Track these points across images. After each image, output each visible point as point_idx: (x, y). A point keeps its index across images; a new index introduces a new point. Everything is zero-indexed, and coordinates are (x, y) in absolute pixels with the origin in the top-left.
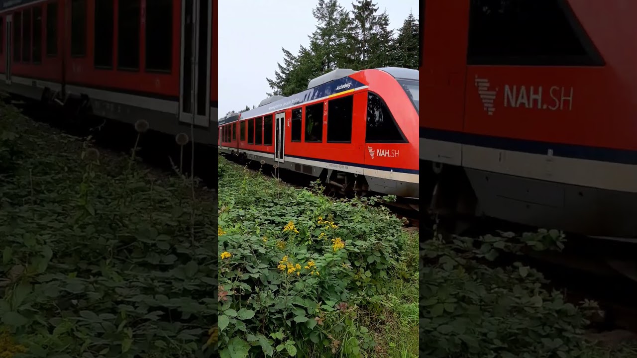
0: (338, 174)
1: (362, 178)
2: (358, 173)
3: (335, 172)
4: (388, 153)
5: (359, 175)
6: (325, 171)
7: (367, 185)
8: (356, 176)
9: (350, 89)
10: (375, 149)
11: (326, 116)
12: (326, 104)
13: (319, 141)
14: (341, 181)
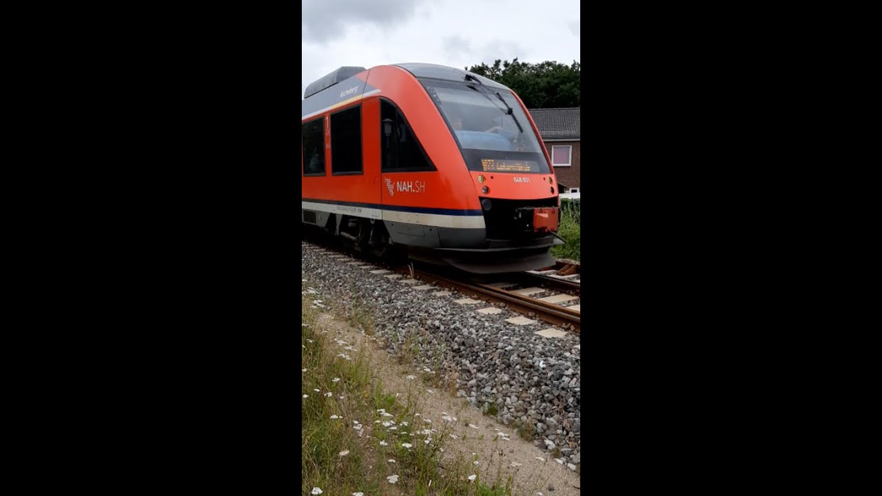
0: (350, 220)
1: (380, 224)
2: (374, 218)
3: (346, 218)
4: (411, 186)
5: (377, 221)
6: (332, 217)
7: (387, 235)
8: (372, 222)
9: (357, 95)
10: (394, 181)
11: (328, 136)
12: (327, 118)
13: (322, 173)
14: (352, 231)
